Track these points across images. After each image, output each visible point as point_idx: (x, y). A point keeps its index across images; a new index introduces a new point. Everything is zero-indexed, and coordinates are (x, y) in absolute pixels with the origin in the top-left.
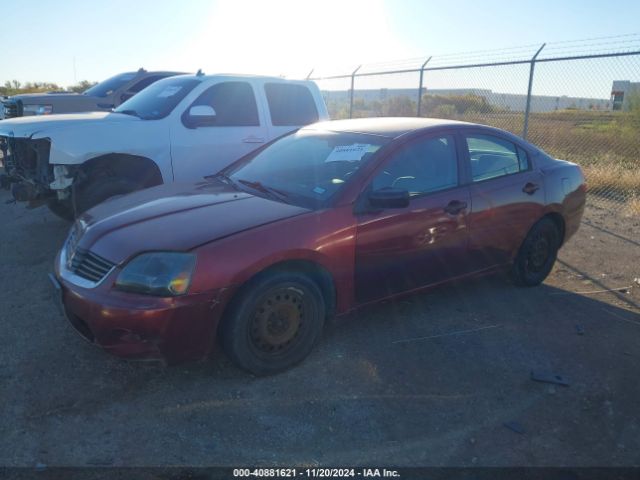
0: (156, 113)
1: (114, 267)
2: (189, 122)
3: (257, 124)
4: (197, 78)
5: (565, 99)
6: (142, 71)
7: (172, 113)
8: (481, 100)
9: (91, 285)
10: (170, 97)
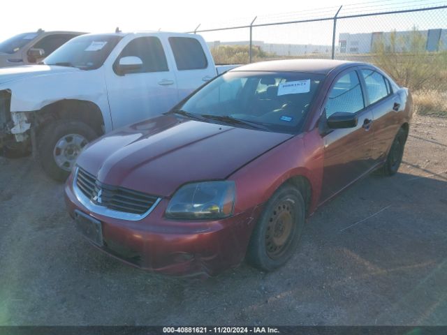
0: (91, 64)
1: (159, 200)
2: (120, 70)
3: (167, 69)
4: (117, 34)
5: (310, 46)
6: (40, 31)
7: (105, 63)
8: (257, 49)
9: (138, 217)
10: (99, 50)
